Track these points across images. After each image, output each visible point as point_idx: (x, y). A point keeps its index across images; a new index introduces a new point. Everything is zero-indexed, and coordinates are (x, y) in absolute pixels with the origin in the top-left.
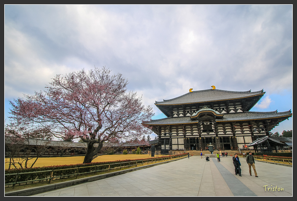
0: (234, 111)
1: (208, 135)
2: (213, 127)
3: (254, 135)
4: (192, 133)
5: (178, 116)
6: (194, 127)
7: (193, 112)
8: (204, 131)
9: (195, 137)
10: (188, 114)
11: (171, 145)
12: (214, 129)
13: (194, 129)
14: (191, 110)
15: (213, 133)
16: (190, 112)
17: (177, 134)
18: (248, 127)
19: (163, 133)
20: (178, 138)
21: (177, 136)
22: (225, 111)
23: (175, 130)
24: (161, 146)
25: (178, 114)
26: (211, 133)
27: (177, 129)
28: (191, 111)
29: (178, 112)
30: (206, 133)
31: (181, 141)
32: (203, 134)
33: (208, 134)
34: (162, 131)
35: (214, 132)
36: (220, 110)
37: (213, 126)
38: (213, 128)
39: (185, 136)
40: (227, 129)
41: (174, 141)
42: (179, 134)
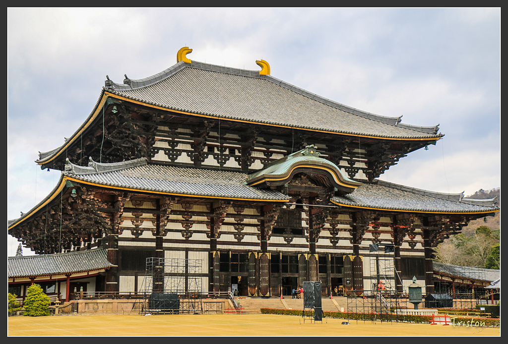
1: (289, 245)
2: (303, 219)
3: (402, 253)
4: (239, 235)
5: (173, 159)
6: (246, 211)
7: (227, 152)
8: (277, 232)
10: (211, 157)
11: (159, 277)
12: (307, 228)
13: (246, 221)
15: (303, 241)
16: (216, 151)
17: (187, 233)
19: (127, 223)
20: (187, 250)
21: (187, 241)
23: (180, 217)
24: (118, 280)
25: (173, 153)
26: (296, 241)
27: (187, 213)
28: (222, 149)
29: (173, 144)
30: (280, 240)
31: (200, 261)
32: (274, 240)
33: (289, 241)
34: (126, 218)
35: (307, 238)
37: (304, 215)
38: (304, 224)
39: (213, 243)
41: (173, 260)
42: (194, 234)
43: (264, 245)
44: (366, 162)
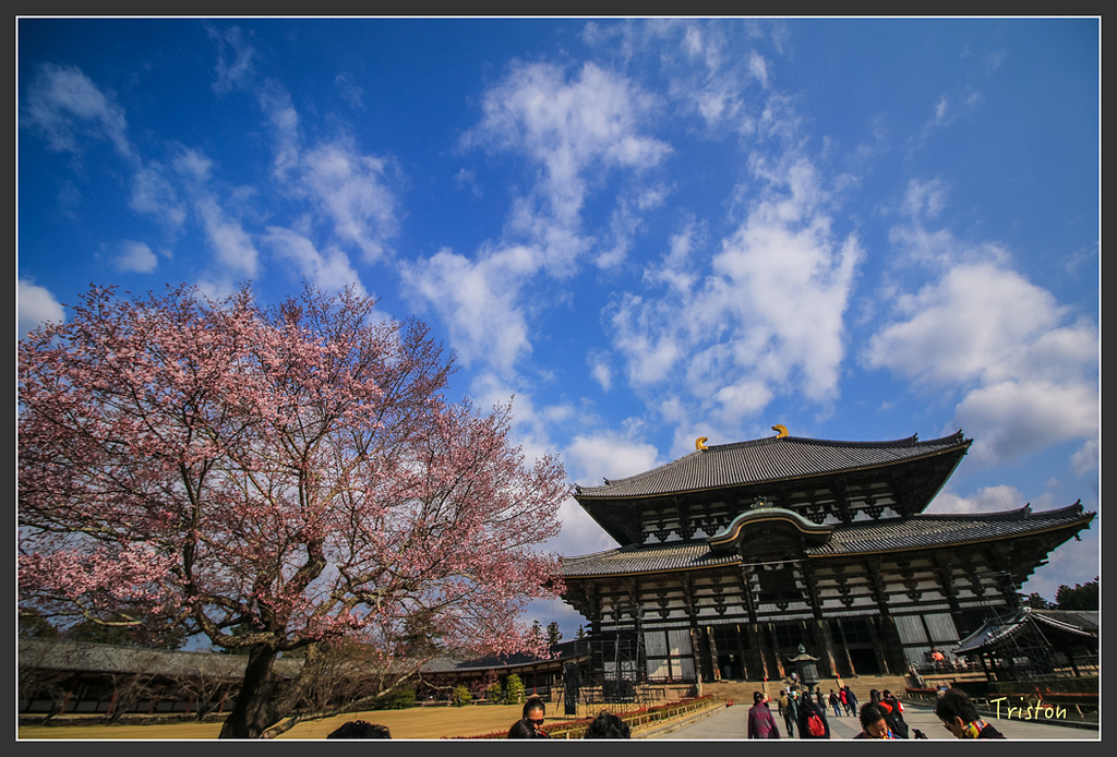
0: (869, 513)
1: (783, 613)
2: (797, 579)
3: (961, 605)
4: (721, 608)
5: (663, 540)
6: (725, 580)
7: (715, 522)
8: (765, 599)
9: (735, 624)
10: (699, 530)
11: (642, 660)
12: (803, 589)
13: (726, 590)
14: (708, 514)
15: (803, 605)
16: (704, 523)
17: (664, 612)
18: (930, 574)
19: (607, 609)
20: (666, 630)
21: (665, 620)
22: (835, 514)
23: (655, 596)
24: (602, 667)
25: (662, 534)
26: (792, 606)
27: (662, 591)
28: (709, 520)
29: (661, 525)
30: (772, 607)
31: (679, 643)
32: (763, 608)
33: (783, 608)
34: (606, 604)
35: (806, 600)
36: (816, 514)
37: (796, 574)
38: (799, 585)
39: (693, 619)
40: (854, 585)
41: (652, 642)
42: (671, 612)
43: (752, 616)
44: (892, 497)
